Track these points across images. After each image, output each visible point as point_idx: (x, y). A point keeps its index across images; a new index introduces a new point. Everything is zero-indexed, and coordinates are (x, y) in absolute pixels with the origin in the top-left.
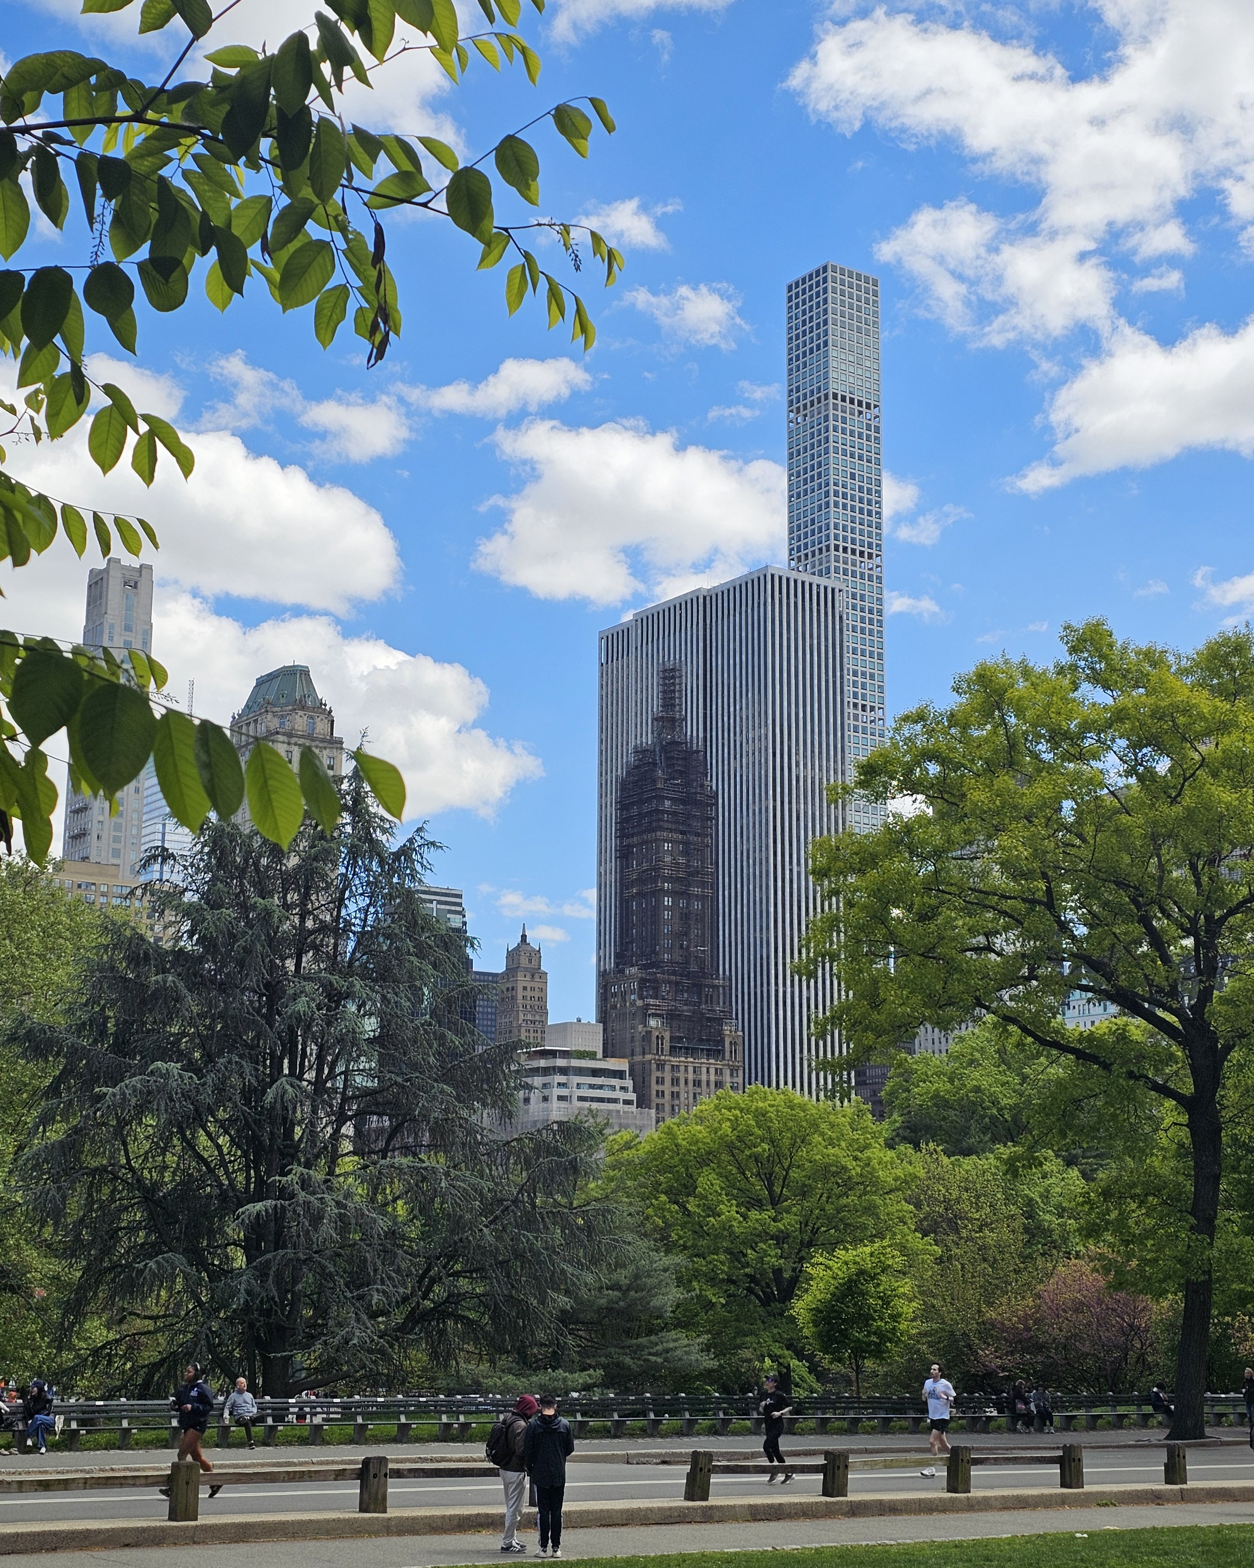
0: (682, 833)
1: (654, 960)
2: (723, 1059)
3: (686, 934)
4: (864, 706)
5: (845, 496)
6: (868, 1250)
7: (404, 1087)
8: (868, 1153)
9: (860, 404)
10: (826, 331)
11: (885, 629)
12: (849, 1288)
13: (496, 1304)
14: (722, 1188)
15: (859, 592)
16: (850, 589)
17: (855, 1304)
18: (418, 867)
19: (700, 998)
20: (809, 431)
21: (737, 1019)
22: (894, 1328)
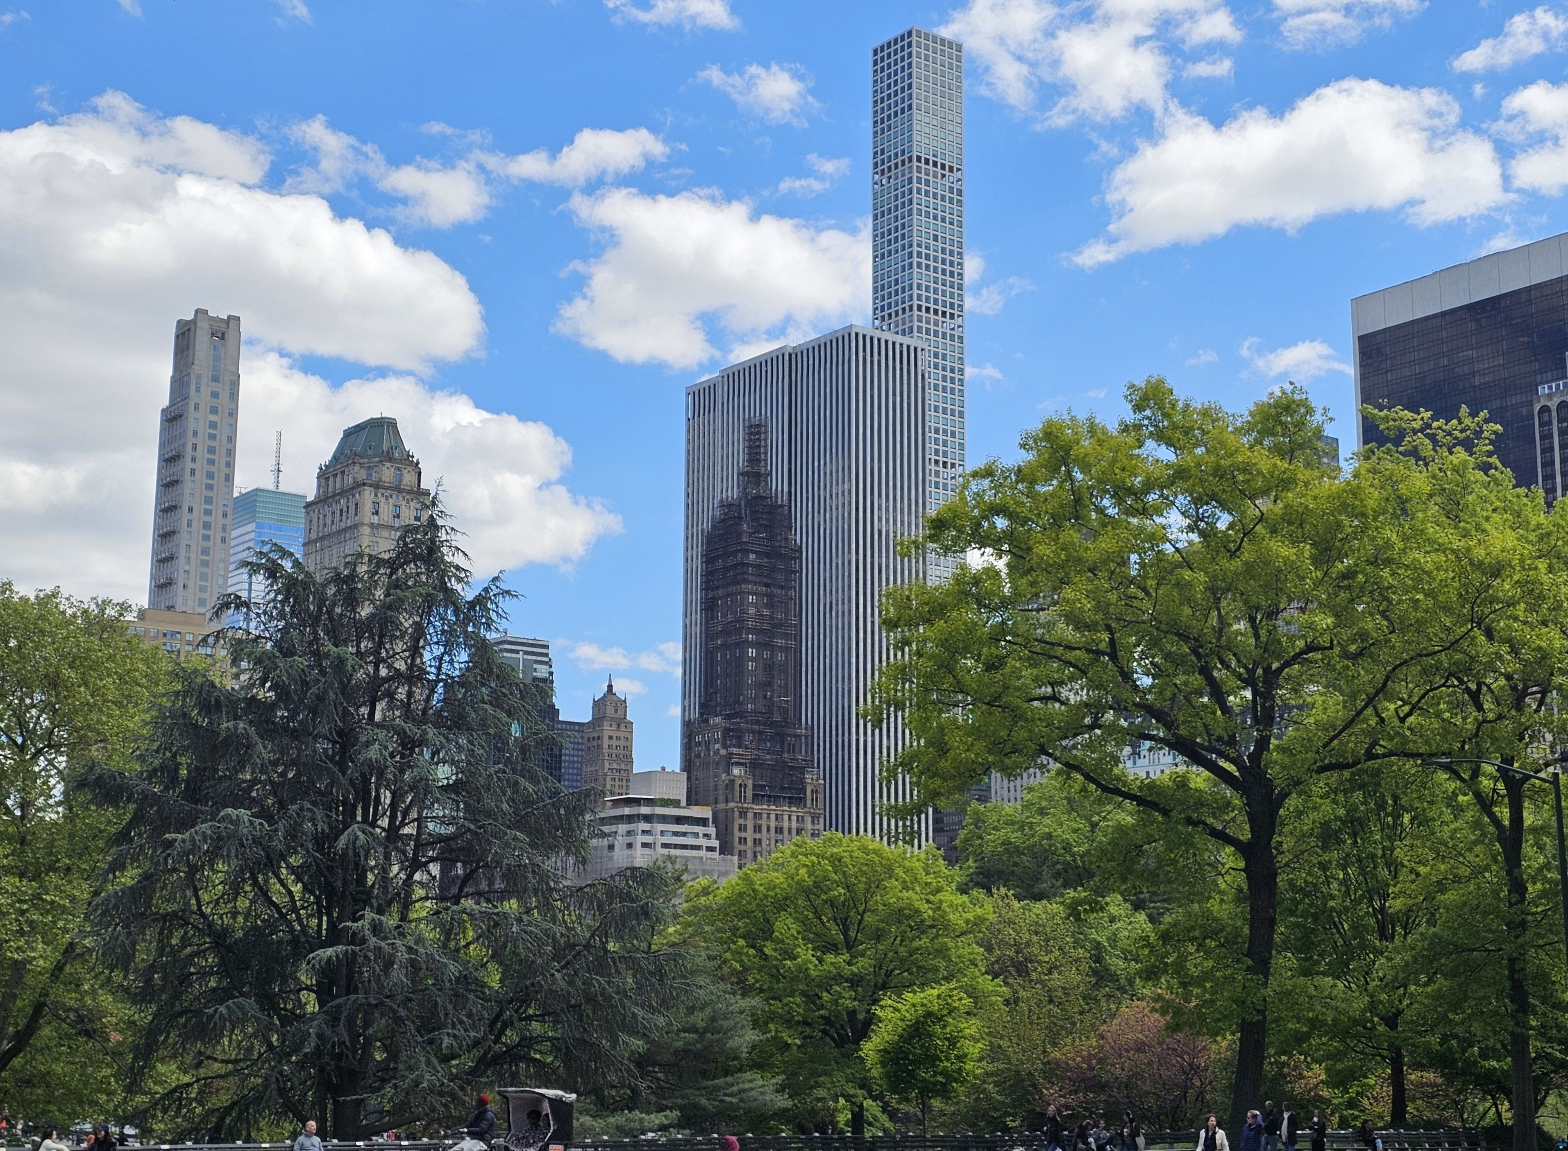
0: (767, 585)
1: (737, 709)
2: (805, 806)
3: (770, 684)
4: (945, 463)
5: (927, 257)
6: (935, 992)
7: (477, 834)
8: (940, 896)
9: (943, 167)
10: (910, 95)
11: (966, 388)
12: (917, 1030)
13: (567, 1048)
14: (798, 932)
15: (941, 351)
16: (932, 349)
17: (922, 1046)
18: (494, 616)
19: (782, 747)
20: (893, 193)
21: (818, 767)
22: (960, 1069)
